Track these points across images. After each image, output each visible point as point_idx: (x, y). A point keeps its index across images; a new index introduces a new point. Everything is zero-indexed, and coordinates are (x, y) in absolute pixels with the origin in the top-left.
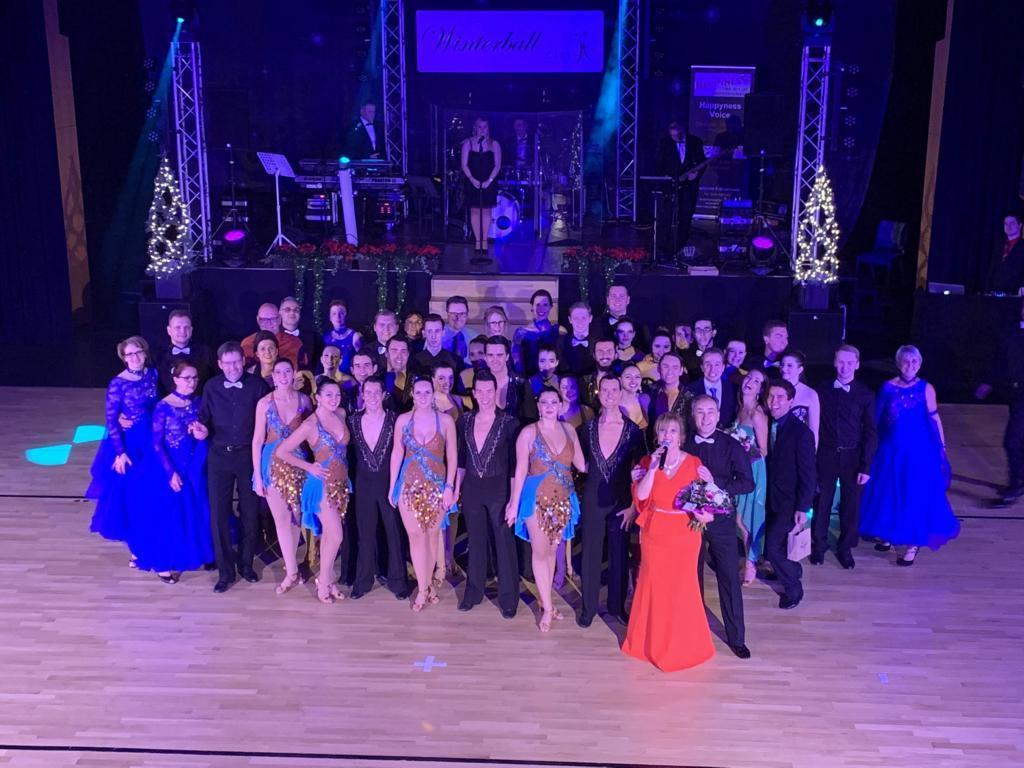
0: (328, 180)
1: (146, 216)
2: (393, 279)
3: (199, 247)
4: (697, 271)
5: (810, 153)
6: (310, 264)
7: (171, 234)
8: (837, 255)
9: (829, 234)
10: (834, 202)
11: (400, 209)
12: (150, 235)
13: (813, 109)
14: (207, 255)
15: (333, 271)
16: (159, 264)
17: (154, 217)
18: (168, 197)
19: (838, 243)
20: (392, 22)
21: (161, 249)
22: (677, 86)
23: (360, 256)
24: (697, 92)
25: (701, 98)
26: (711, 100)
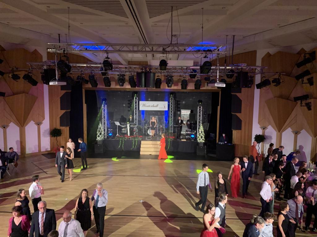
1: (97, 131)
2: (135, 141)
3: (105, 136)
4: (183, 140)
5: (199, 122)
6: (122, 139)
7: (101, 134)
8: (204, 138)
9: (203, 135)
10: (204, 130)
11: (136, 131)
12: (97, 134)
13: (200, 116)
14: (106, 137)
15: (126, 140)
16: (98, 139)
18: (100, 128)
19: (204, 136)
20: (136, 103)
21: (99, 136)
22: (179, 113)
23: (130, 137)
24: (182, 114)
25: (182, 115)
26: (184, 115)
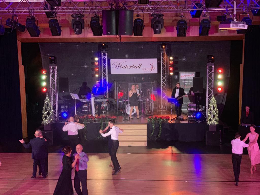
3: (55, 117)
4: (182, 122)
5: (210, 92)
8: (218, 117)
9: (216, 112)
11: (106, 108)
12: (43, 114)
13: (210, 81)
14: (57, 119)
15: (89, 123)
16: (45, 121)
17: (44, 110)
18: (47, 105)
20: (104, 62)
21: (46, 118)
22: (176, 77)
23: (96, 119)
24: (181, 78)
25: (182, 80)
26: (185, 80)
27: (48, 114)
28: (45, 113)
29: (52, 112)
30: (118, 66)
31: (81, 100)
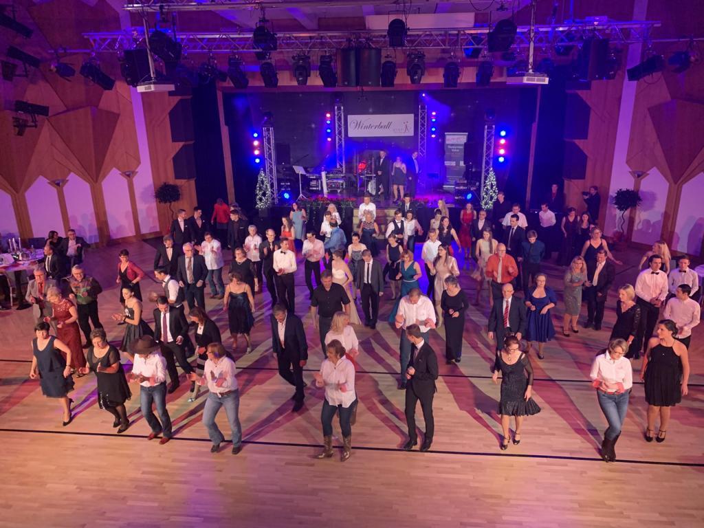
0: (317, 175)
1: (255, 188)
5: (487, 163)
6: (312, 205)
12: (257, 195)
13: (489, 147)
14: (276, 201)
15: (320, 207)
16: (260, 205)
17: (258, 189)
18: (262, 182)
20: (340, 119)
21: (261, 200)
22: (440, 141)
25: (448, 144)
26: (452, 145)
27: (264, 194)
28: (259, 193)
29: (269, 193)
30: (358, 125)
31: (307, 175)
